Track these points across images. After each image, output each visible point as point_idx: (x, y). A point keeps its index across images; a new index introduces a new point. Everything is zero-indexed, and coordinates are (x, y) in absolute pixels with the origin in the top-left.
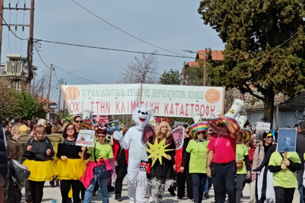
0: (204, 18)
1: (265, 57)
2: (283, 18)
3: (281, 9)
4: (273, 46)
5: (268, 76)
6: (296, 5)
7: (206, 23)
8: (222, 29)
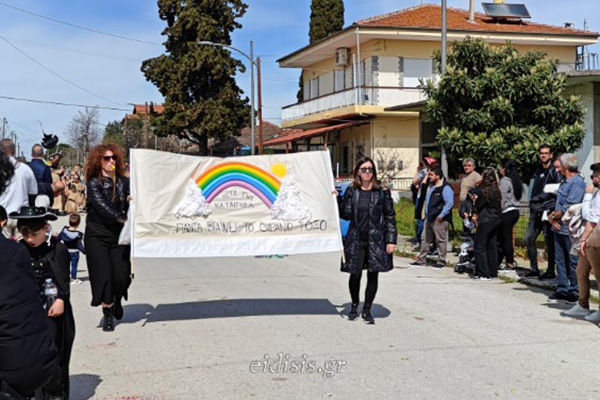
0: (146, 75)
1: (199, 108)
2: (213, 75)
3: (212, 68)
4: (206, 98)
5: (203, 124)
6: (224, 64)
7: (148, 80)
8: (162, 85)
